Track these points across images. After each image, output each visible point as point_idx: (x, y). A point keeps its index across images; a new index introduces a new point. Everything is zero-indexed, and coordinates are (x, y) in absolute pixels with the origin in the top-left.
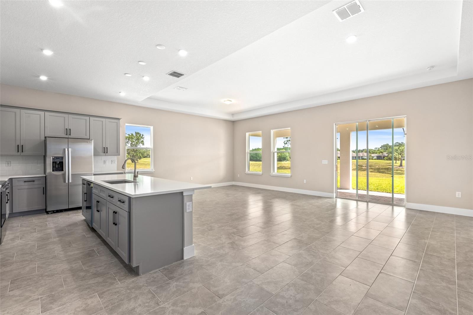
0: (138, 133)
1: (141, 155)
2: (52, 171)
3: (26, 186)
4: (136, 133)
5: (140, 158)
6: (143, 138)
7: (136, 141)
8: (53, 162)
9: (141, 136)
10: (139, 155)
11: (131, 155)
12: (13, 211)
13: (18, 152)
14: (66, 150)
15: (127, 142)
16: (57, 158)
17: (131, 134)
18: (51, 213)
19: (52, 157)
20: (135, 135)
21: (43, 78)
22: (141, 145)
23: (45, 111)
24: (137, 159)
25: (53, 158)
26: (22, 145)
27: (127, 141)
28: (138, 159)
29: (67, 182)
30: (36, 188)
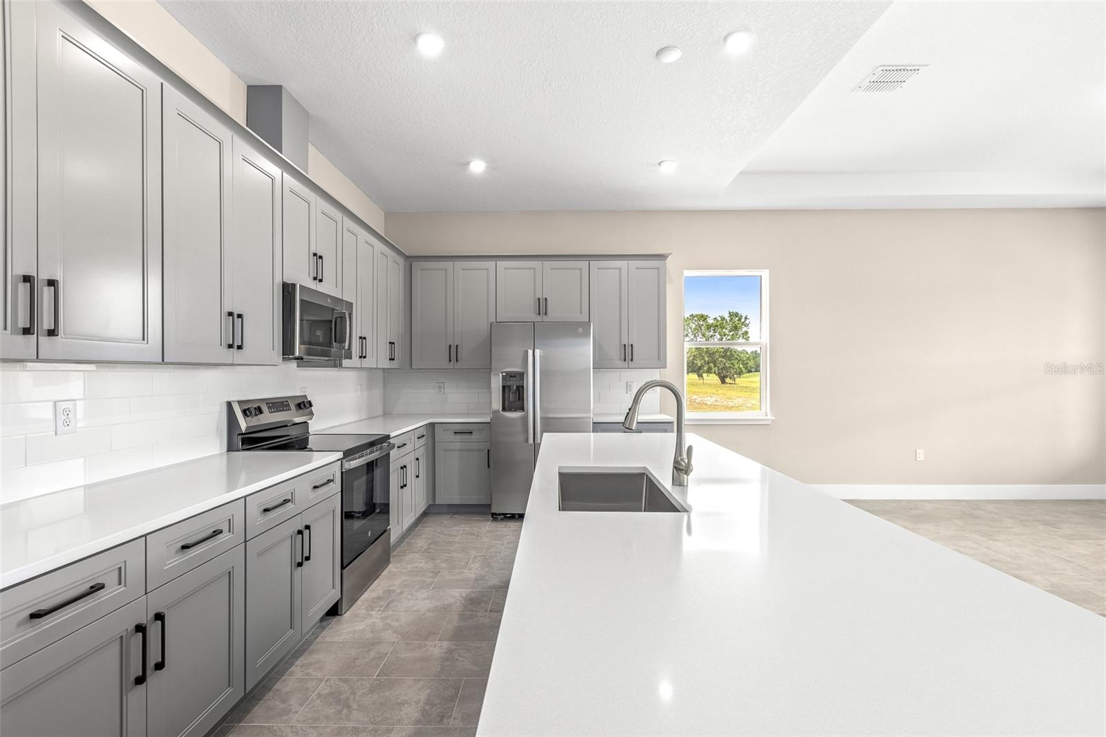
0: (736, 315)
1: (741, 366)
2: (501, 409)
3: (457, 442)
4: (730, 313)
5: (740, 373)
6: (747, 325)
7: (731, 334)
8: (504, 387)
9: (743, 320)
10: (736, 366)
11: (718, 367)
12: (435, 501)
13: (450, 361)
14: (530, 352)
15: (711, 337)
16: (511, 376)
17: (719, 319)
18: (502, 519)
19: (502, 373)
20: (728, 319)
21: (477, 167)
22: (741, 340)
23: (496, 259)
24: (733, 375)
25: (503, 376)
26: (457, 346)
27: (711, 333)
28: (735, 376)
29: (531, 441)
30: (473, 450)
